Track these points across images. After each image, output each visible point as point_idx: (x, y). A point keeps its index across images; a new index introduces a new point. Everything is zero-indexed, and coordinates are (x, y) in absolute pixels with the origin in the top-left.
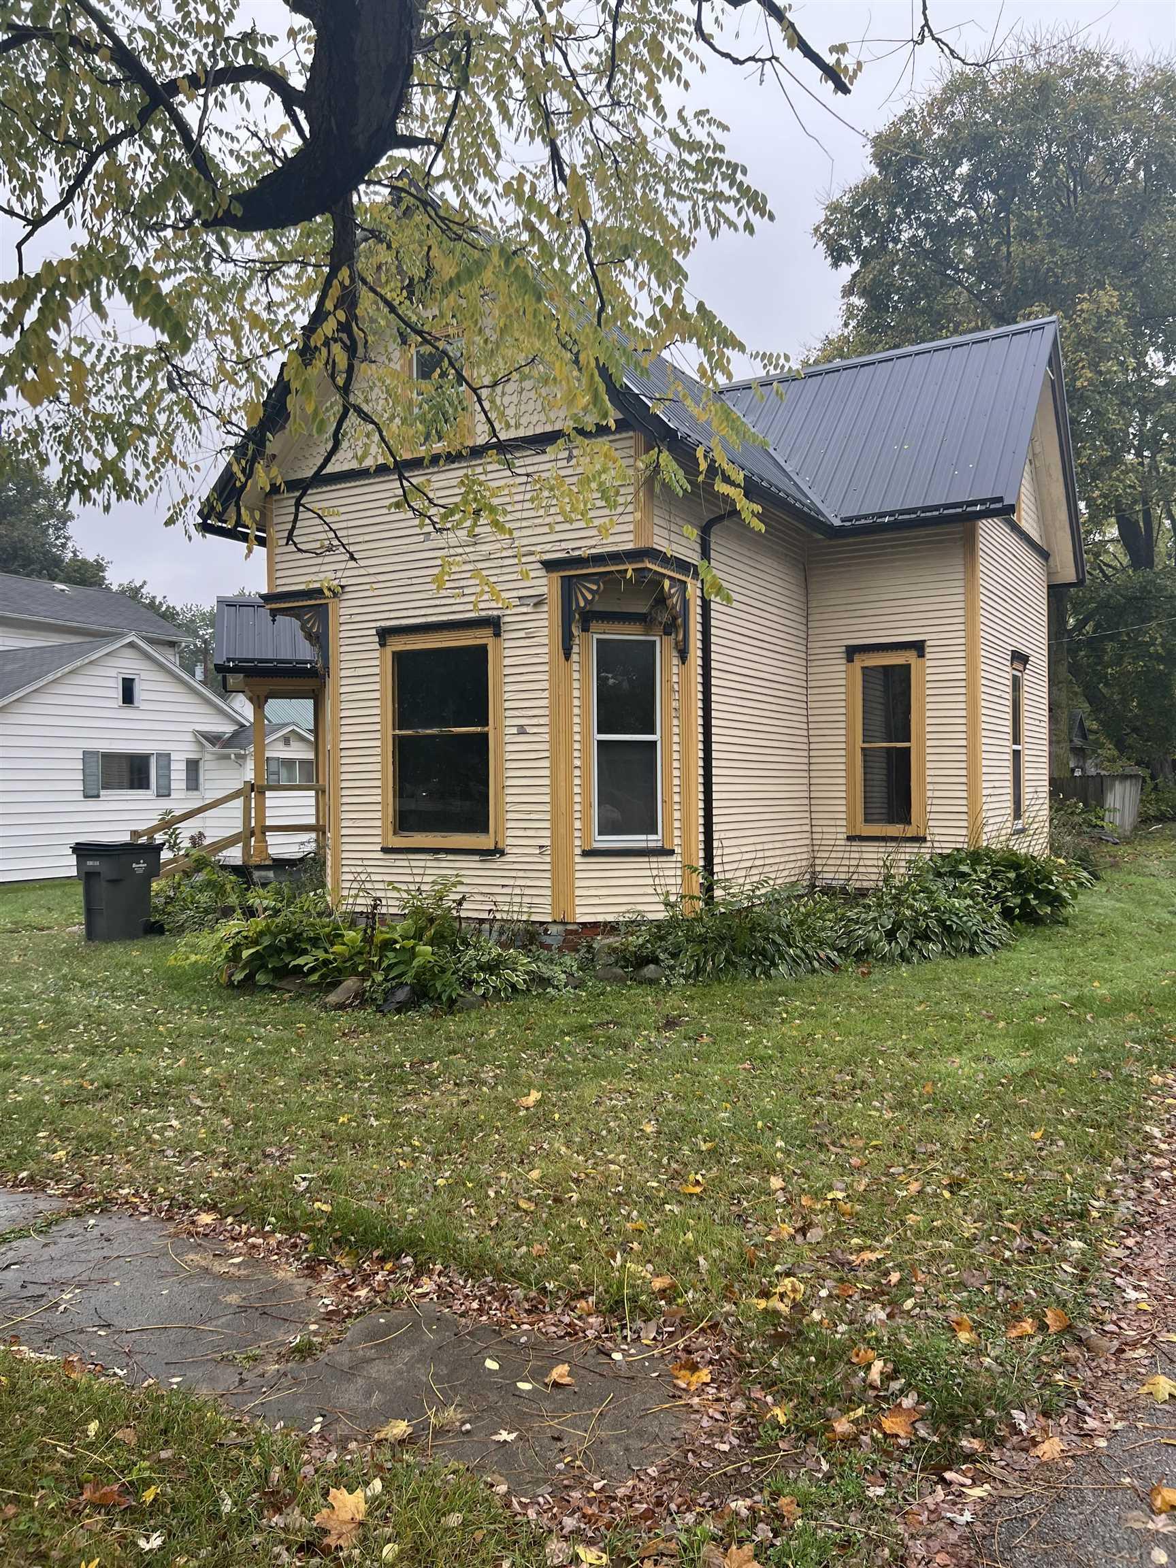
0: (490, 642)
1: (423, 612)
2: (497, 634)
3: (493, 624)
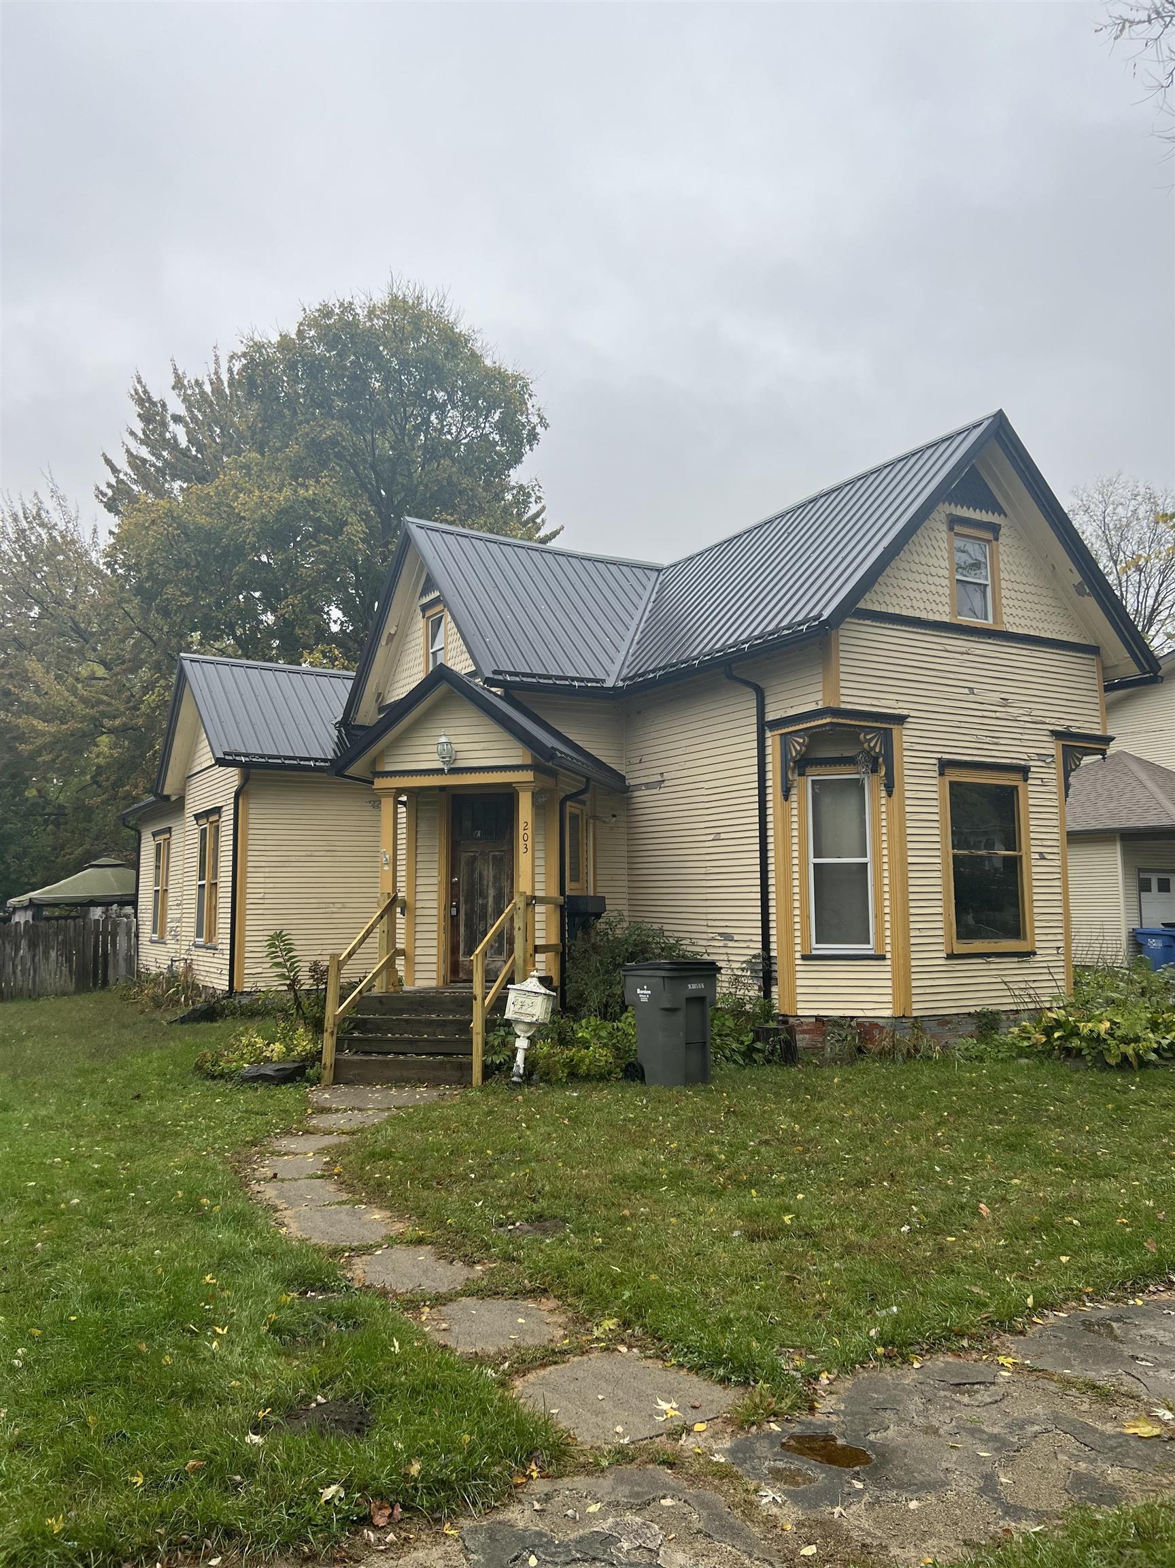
0: (1020, 784)
1: (970, 751)
2: (1026, 780)
3: (1024, 771)
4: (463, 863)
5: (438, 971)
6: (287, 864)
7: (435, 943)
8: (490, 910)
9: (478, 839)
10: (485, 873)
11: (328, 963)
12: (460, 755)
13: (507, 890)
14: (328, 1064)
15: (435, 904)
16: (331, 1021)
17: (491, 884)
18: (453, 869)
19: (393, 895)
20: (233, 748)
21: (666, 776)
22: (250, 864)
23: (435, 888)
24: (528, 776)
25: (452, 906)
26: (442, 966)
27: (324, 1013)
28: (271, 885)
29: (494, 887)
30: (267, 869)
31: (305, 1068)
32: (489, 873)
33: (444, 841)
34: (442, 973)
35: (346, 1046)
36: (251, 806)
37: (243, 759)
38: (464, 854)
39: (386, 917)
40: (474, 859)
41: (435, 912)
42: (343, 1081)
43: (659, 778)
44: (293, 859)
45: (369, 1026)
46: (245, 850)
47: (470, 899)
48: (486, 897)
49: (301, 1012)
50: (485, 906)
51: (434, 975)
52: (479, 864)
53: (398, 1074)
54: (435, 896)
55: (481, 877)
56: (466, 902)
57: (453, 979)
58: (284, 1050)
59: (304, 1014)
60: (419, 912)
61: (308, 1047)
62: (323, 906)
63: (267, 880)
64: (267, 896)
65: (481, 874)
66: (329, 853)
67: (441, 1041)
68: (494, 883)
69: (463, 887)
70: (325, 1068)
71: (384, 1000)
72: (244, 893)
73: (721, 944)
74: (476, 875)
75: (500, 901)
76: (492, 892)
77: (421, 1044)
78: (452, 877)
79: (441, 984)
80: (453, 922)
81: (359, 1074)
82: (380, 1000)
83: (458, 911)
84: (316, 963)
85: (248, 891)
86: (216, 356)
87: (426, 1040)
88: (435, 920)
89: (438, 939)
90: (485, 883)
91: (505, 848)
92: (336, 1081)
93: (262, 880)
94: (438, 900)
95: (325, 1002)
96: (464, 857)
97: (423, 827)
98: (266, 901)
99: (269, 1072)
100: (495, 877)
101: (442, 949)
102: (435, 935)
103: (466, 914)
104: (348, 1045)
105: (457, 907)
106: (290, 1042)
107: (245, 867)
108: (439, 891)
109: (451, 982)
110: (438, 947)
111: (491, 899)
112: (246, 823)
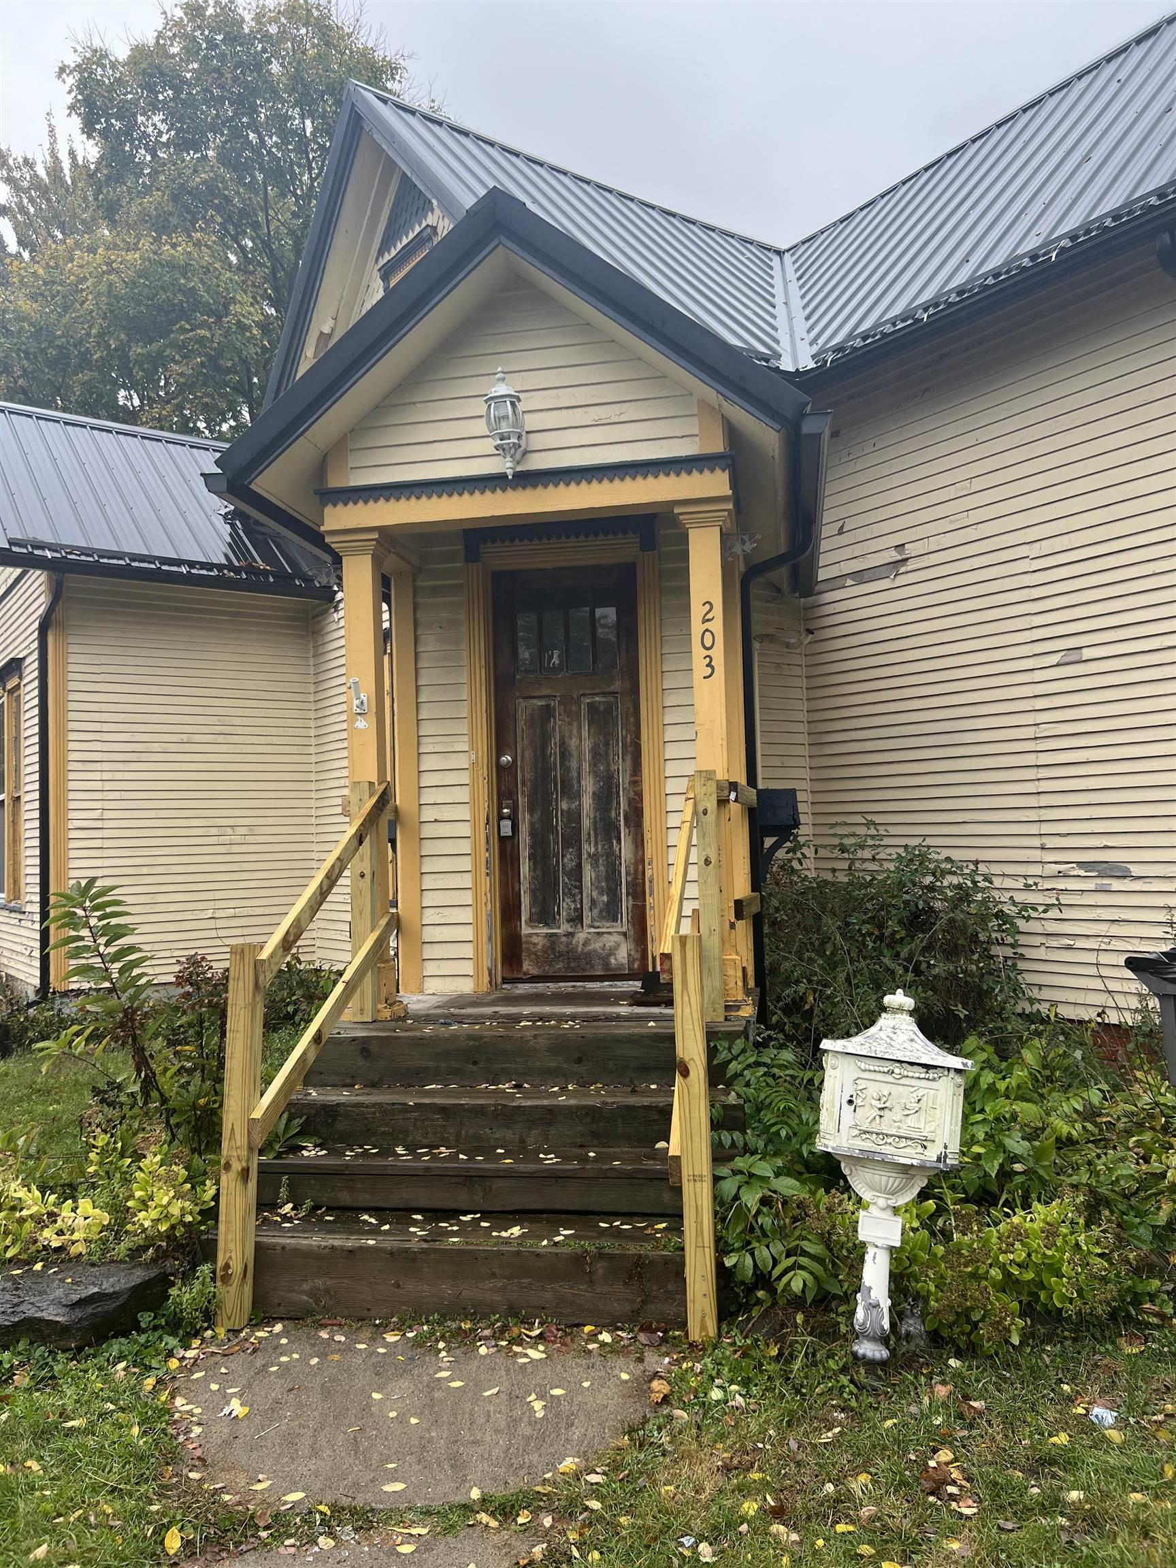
4: (521, 724)
5: (476, 959)
6: (144, 757)
7: (467, 898)
8: (586, 823)
9: (555, 670)
10: (574, 742)
11: (227, 964)
12: (537, 441)
13: (623, 779)
14: (236, 1268)
15: (464, 813)
16: (241, 1139)
17: (586, 766)
18: (501, 736)
19: (380, 789)
20: (31, 536)
21: (910, 550)
22: (73, 756)
23: (465, 778)
24: (716, 484)
25: (501, 817)
26: (486, 948)
27: (219, 1093)
28: (117, 795)
29: (594, 772)
30: (106, 766)
31: (163, 1283)
32: (582, 740)
33: (481, 675)
34: (486, 963)
35: (283, 1192)
36: (72, 649)
37: (49, 554)
38: (522, 704)
39: (367, 842)
40: (547, 712)
41: (465, 830)
42: (282, 1311)
43: (894, 556)
44: (155, 747)
45: (341, 1125)
46: (63, 732)
47: (541, 801)
48: (578, 796)
49: (155, 1094)
50: (574, 817)
51: (468, 968)
52: (558, 724)
53: (447, 1290)
54: (463, 795)
55: (565, 754)
56: (531, 810)
57: (509, 975)
58: (106, 1218)
59: (164, 1100)
60: (427, 831)
61: (175, 1210)
62: (214, 831)
63: (108, 786)
64: (108, 815)
65: (563, 744)
66: (220, 739)
67: (553, 1176)
68: (594, 764)
69: (524, 773)
70: (226, 1279)
71: (374, 1049)
72: (63, 810)
73: (1090, 885)
74: (554, 748)
75: (609, 802)
76: (589, 786)
77: (498, 1184)
78: (500, 753)
79: (485, 987)
80: (506, 851)
81: (327, 1291)
82: (364, 1047)
83: (515, 828)
84: (194, 962)
85: (72, 805)
86: (50, 126)
87: (508, 1175)
88: (465, 847)
89: (475, 888)
90: (574, 764)
91: (617, 686)
92: (262, 1314)
93: (98, 785)
94: (473, 803)
95: (222, 1065)
96: (524, 709)
97: (430, 644)
98: (107, 824)
99: (53, 1314)
100: (595, 753)
101: (484, 912)
102: (467, 881)
103: (533, 833)
104: (290, 1186)
105: (514, 819)
106: (122, 1193)
107: (64, 762)
108: (472, 785)
109: (505, 980)
110: (475, 906)
111: (587, 802)
112: (63, 680)
